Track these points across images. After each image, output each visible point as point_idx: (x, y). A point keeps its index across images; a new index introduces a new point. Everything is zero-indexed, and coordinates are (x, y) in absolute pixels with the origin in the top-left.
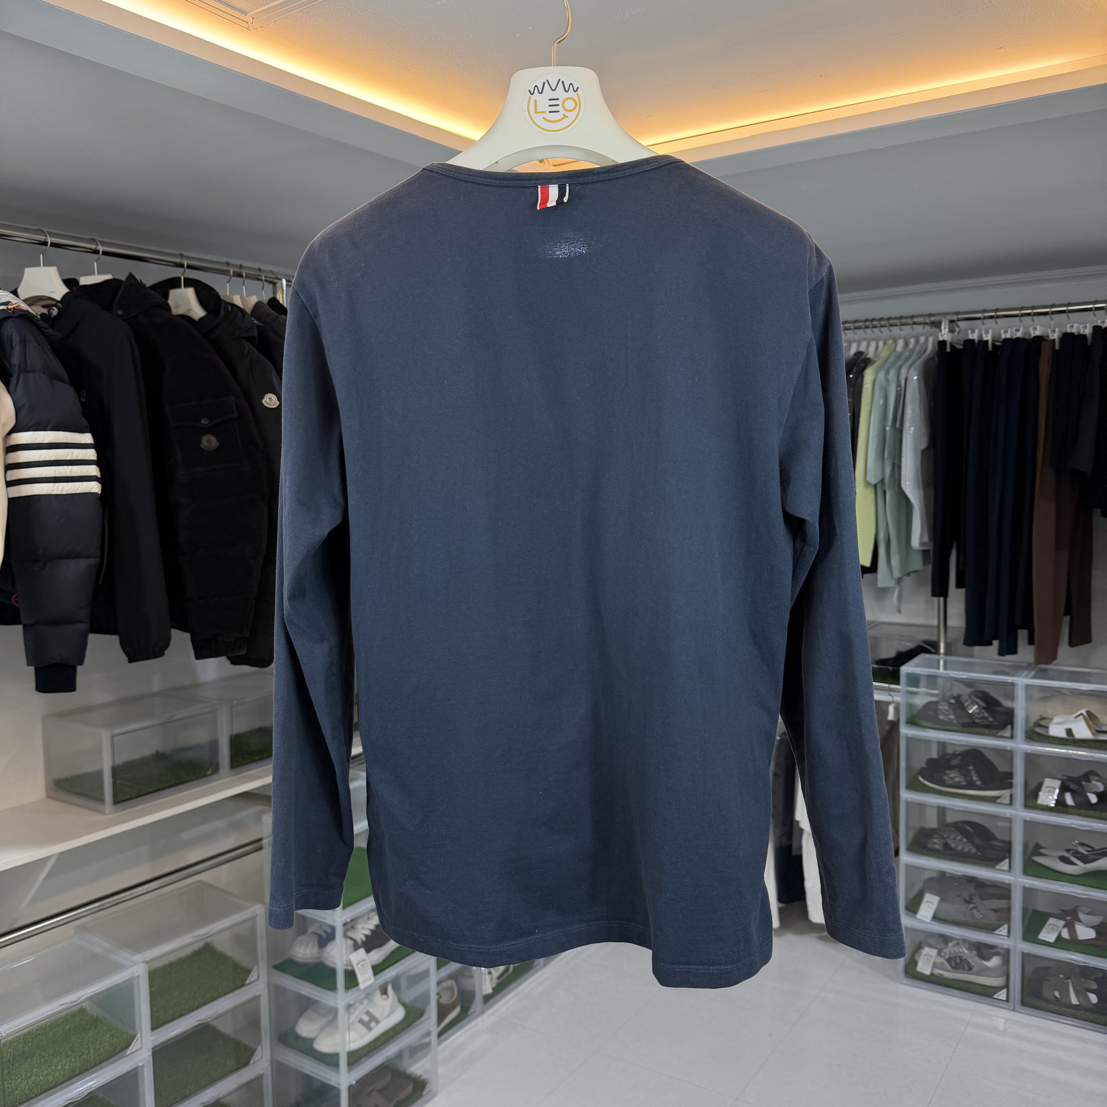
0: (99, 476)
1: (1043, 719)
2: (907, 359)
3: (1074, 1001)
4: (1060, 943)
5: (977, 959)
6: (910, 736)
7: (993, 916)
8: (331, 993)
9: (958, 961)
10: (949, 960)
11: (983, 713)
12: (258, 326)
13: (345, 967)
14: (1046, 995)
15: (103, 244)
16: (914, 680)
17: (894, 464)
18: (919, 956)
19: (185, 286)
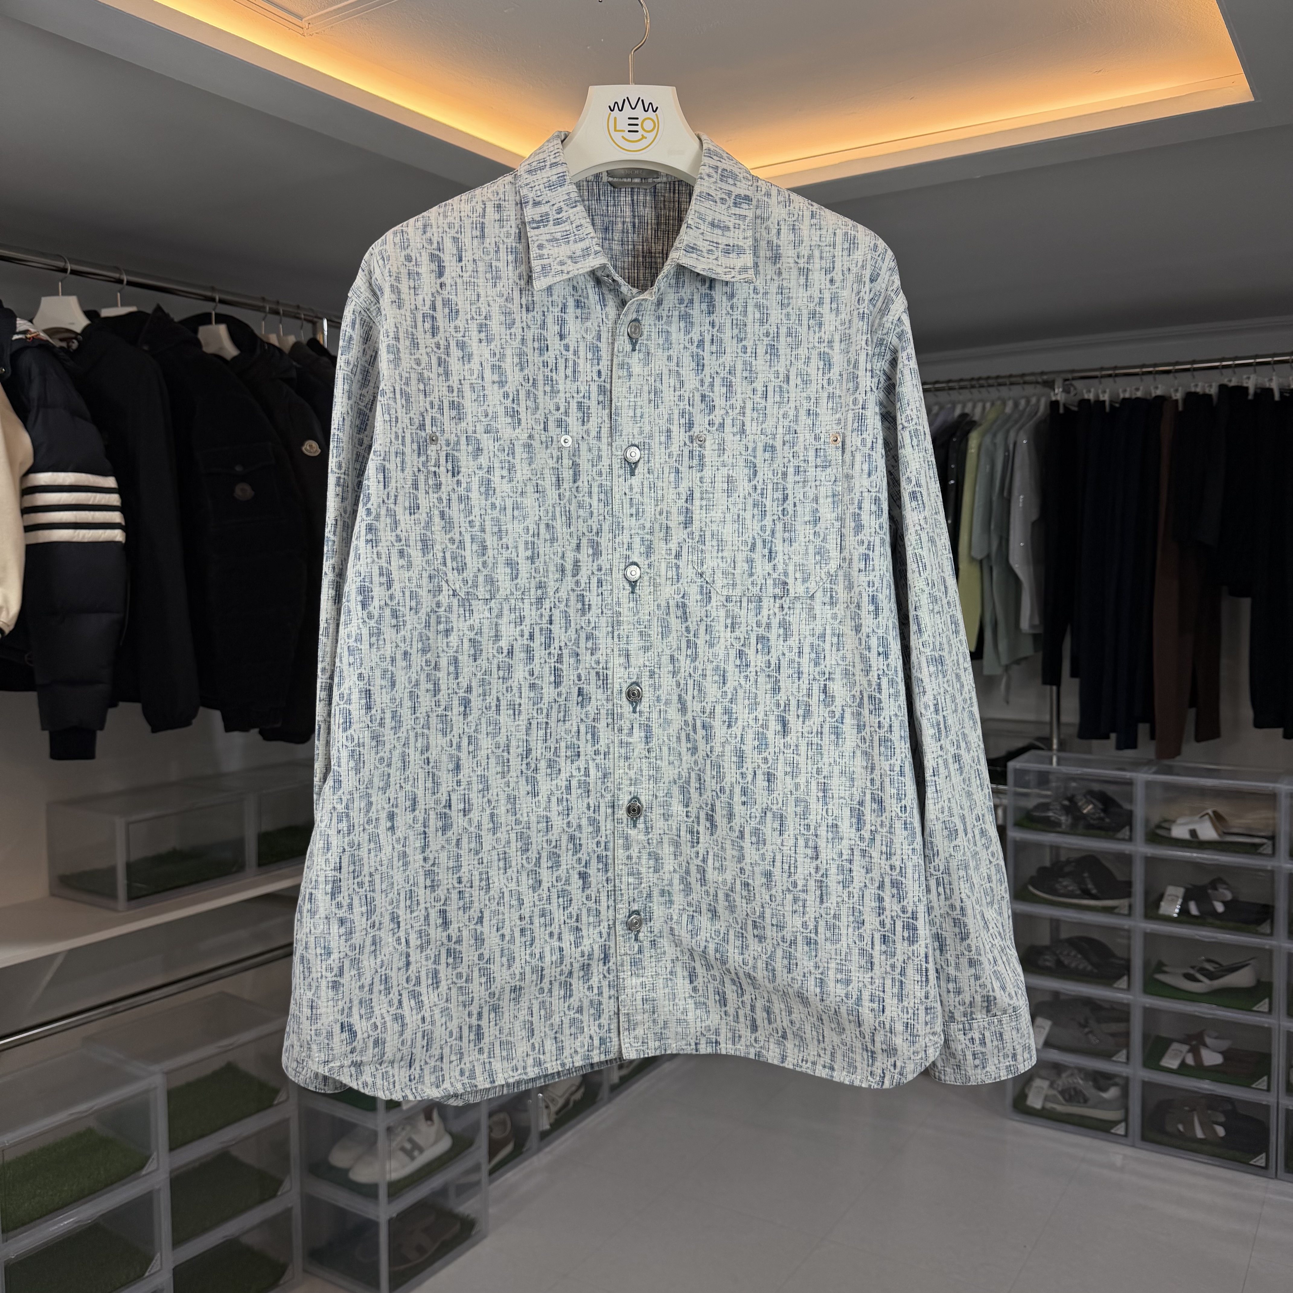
0: (123, 523)
2: (1016, 422)
3: (1200, 1134)
4: (1183, 1071)
5: (1093, 1091)
6: (1018, 839)
7: (1110, 1041)
8: (370, 1114)
9: (1073, 1093)
10: (1062, 1093)
11: (1100, 814)
12: (297, 368)
14: (1169, 1128)
15: (128, 273)
16: (1023, 778)
17: (1001, 538)
18: (1029, 1089)
19: (216, 323)
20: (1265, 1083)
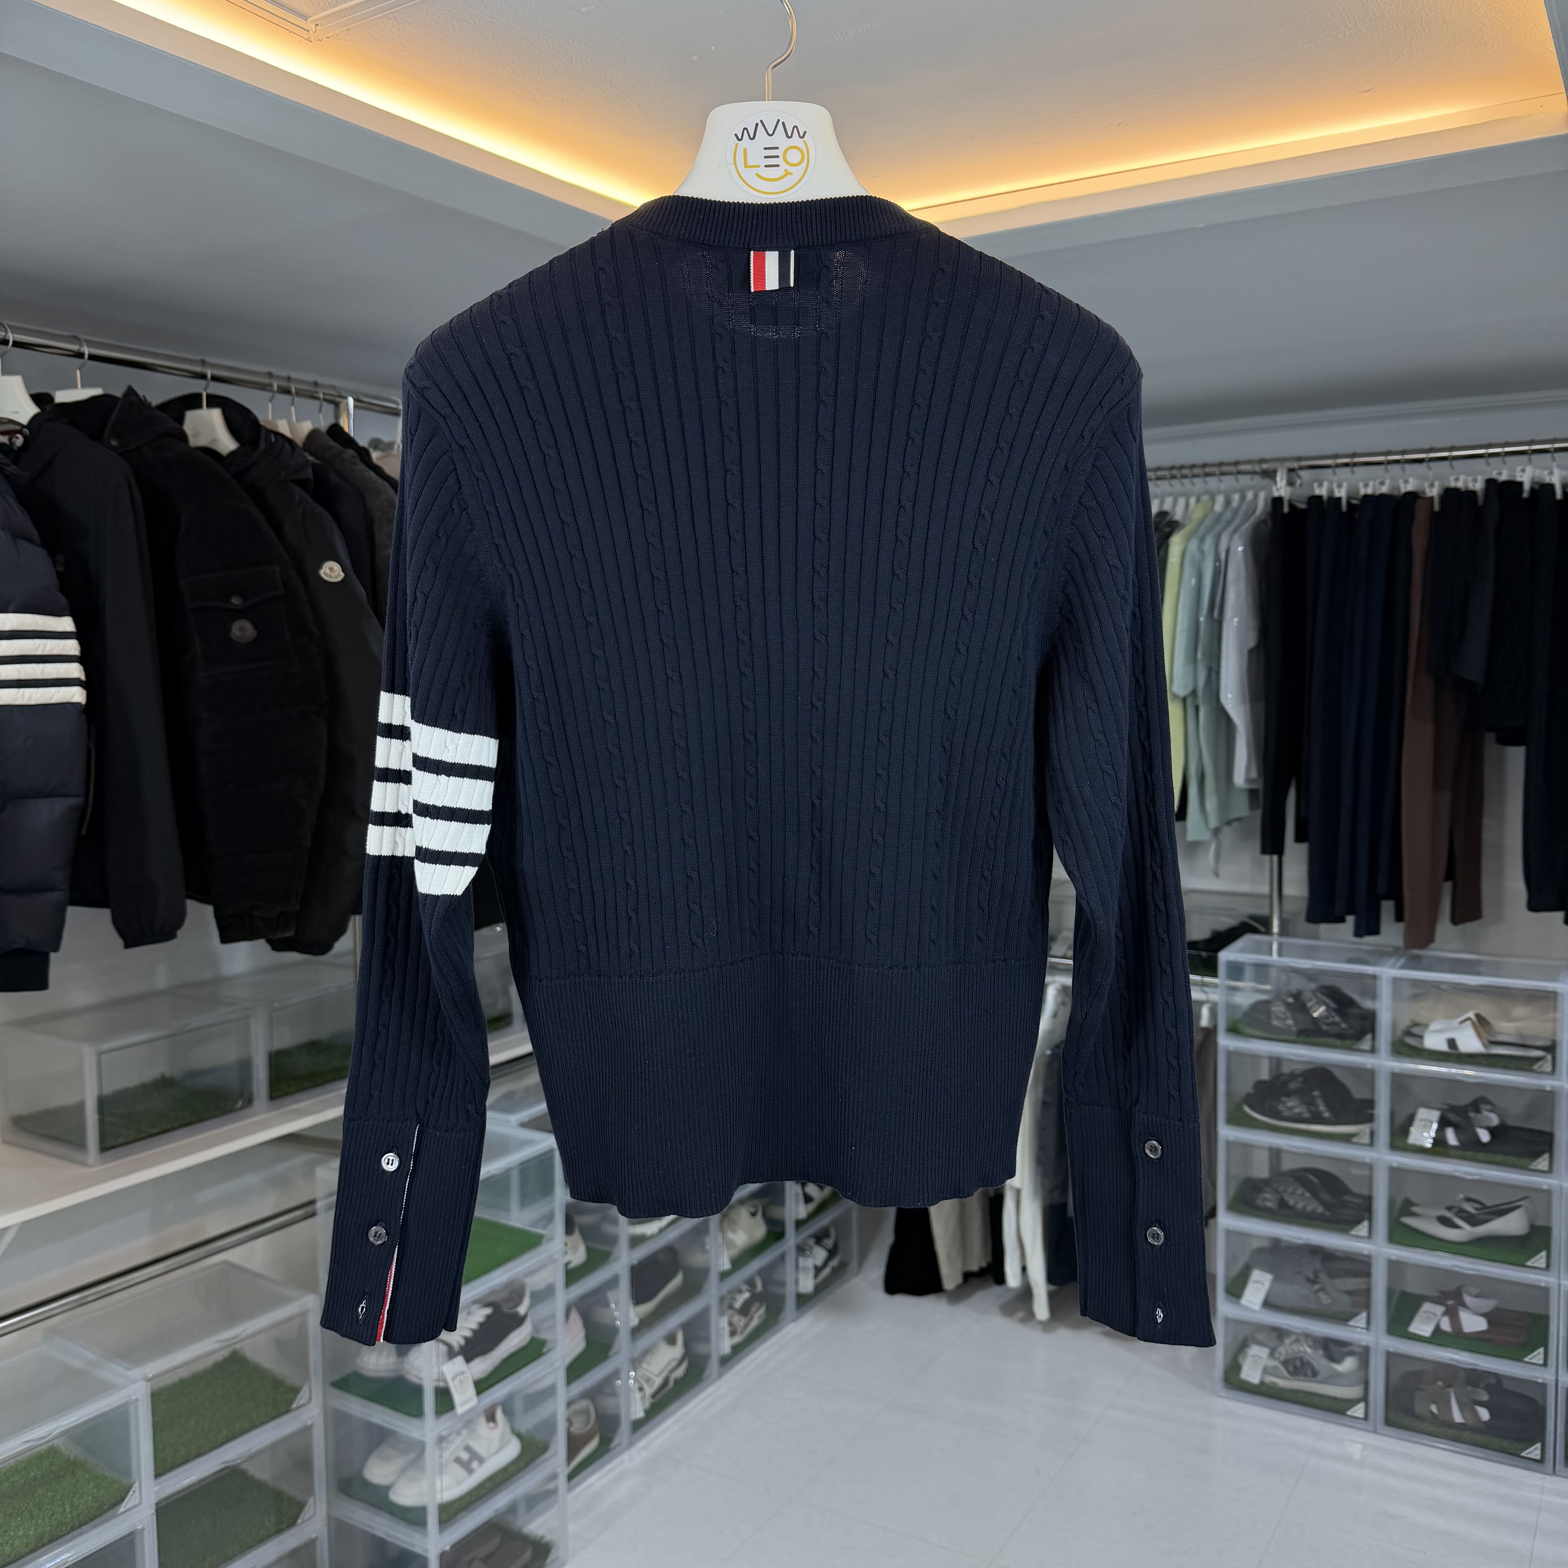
0: (83, 678)
1: (1416, 1024)
2: (1229, 522)
3: (1458, 1417)
4: (1438, 1337)
5: (1324, 1362)
6: (1231, 1048)
7: (1346, 1300)
8: (415, 1422)
9: (1298, 1364)
10: (1285, 1363)
11: (1333, 1017)
12: (314, 466)
13: (436, 1384)
14: (1419, 1409)
15: (90, 343)
16: (1236, 971)
17: (1210, 670)
18: (1244, 1358)
19: (208, 406)
20: (1542, 1356)
